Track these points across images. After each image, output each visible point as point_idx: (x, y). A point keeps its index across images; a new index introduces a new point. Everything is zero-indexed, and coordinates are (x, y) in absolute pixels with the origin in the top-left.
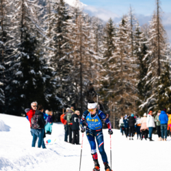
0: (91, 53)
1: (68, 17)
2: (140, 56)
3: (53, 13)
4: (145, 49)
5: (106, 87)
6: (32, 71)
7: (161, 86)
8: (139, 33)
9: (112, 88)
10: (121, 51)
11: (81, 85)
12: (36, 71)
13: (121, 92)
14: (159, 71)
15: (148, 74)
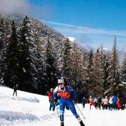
0: (81, 66)
1: (71, 48)
2: (105, 68)
3: (63, 45)
4: (108, 65)
5: (88, 83)
6: (52, 73)
7: (115, 84)
8: (105, 57)
9: (91, 84)
10: (96, 66)
11: (76, 81)
12: (54, 73)
13: (95, 86)
14: (114, 76)
15: (109, 77)
